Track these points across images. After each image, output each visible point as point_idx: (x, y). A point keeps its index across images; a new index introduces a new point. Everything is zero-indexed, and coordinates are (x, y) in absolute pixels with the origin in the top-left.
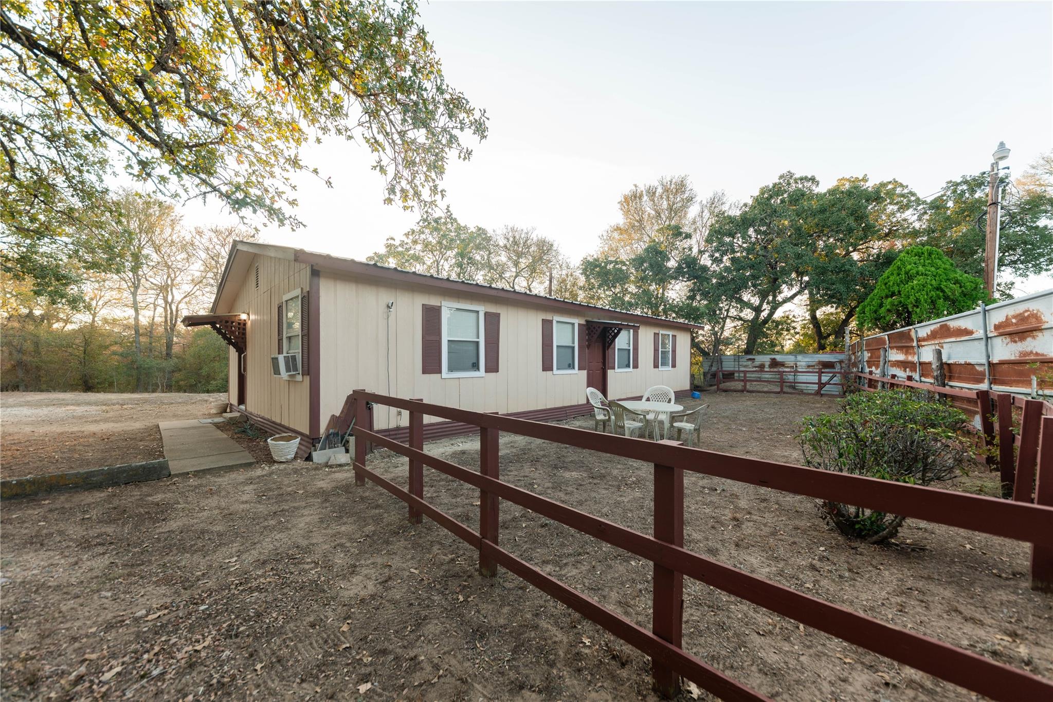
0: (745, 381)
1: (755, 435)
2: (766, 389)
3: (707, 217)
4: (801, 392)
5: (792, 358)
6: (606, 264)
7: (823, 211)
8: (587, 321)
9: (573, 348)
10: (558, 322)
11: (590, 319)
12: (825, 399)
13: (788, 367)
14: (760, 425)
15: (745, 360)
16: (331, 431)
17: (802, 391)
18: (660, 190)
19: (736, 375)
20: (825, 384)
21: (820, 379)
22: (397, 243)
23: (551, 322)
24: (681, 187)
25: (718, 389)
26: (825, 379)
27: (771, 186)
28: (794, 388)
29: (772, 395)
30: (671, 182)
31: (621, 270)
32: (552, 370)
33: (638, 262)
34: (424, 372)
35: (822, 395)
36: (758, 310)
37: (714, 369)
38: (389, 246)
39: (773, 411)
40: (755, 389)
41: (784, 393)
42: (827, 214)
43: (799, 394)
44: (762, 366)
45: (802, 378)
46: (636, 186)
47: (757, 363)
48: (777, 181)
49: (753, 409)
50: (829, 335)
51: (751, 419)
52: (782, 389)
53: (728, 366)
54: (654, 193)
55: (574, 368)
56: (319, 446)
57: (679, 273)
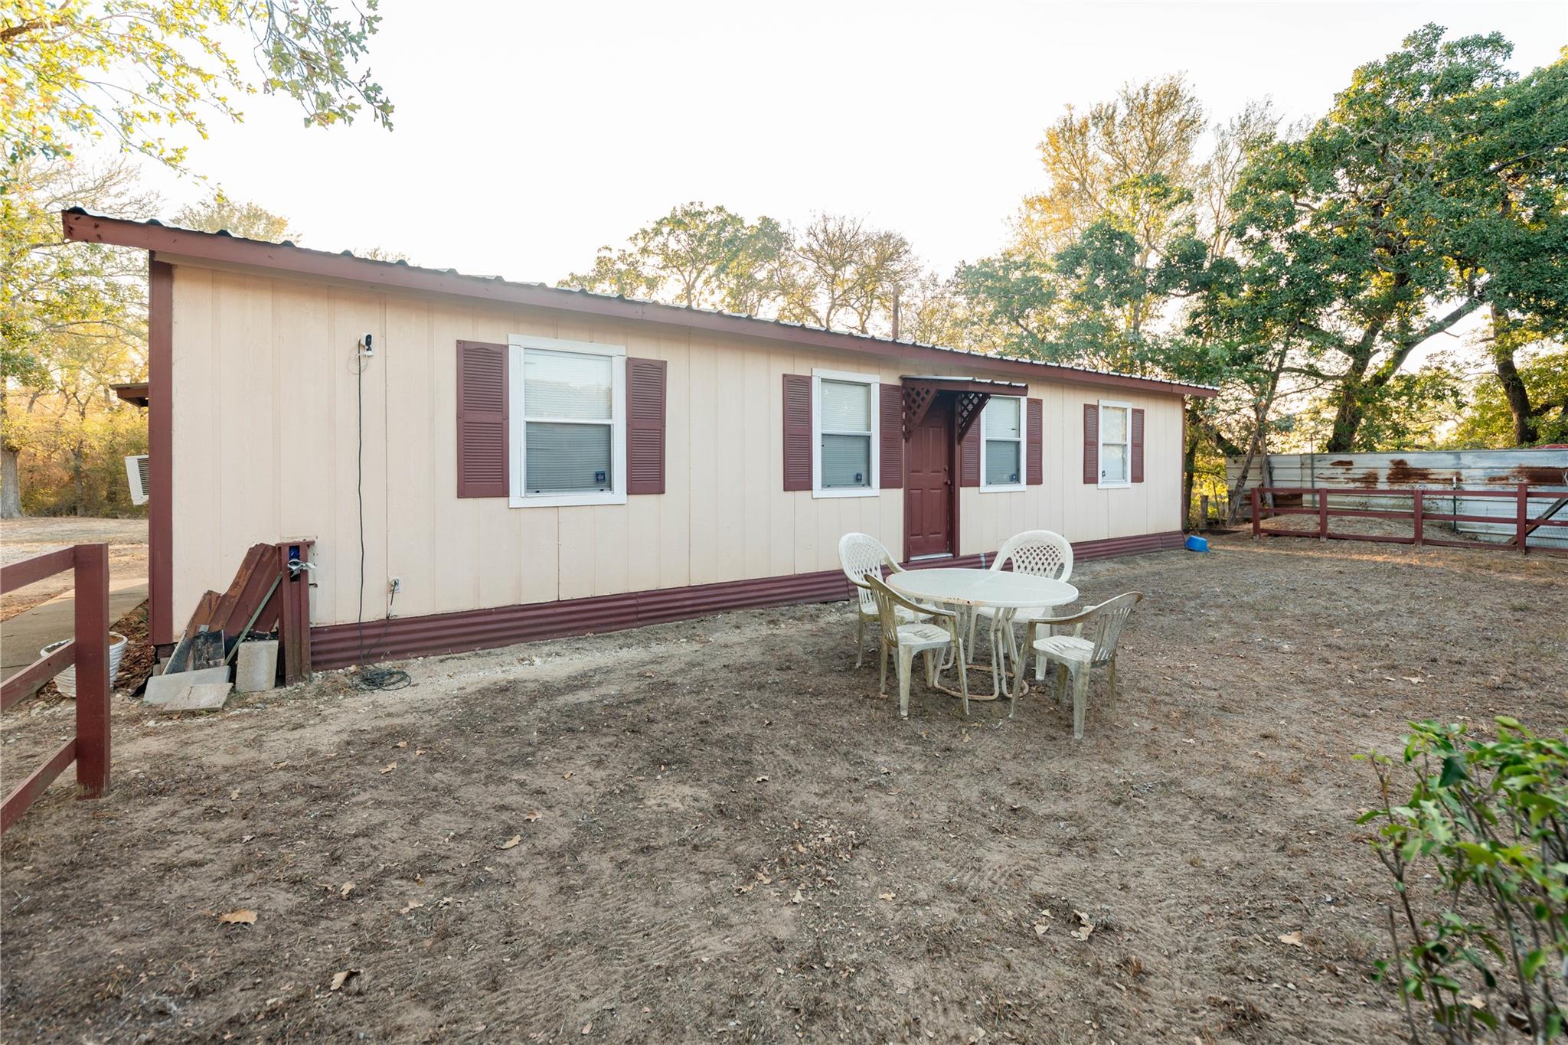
0: (1323, 512)
1: (1314, 671)
2: (1377, 533)
3: (1233, 158)
4: (1473, 542)
5: (1449, 460)
6: (1007, 269)
7: (1524, 111)
8: (904, 379)
9: (867, 439)
10: (824, 380)
11: (913, 375)
12: (1536, 561)
13: (1436, 481)
14: (1336, 636)
15: (1327, 464)
16: (204, 628)
17: (1474, 537)
18: (1122, 112)
19: (1307, 497)
20: (1535, 524)
21: (1522, 509)
22: (614, 255)
23: (806, 382)
24: (1169, 99)
25: (1257, 530)
26: (1535, 509)
27: (1383, 61)
28: (1454, 530)
29: (1393, 547)
30: (1146, 91)
31: (1036, 280)
32: (810, 488)
33: (1070, 260)
34: (462, 493)
35: (1528, 550)
36: (1360, 353)
37: (1251, 484)
38: (601, 261)
39: (1385, 591)
40: (1350, 531)
41: (1426, 542)
42: (1537, 118)
43: (1466, 546)
44: (1370, 479)
45: (1472, 507)
46: (1070, 108)
47: (1357, 472)
48: (1401, 51)
49: (1330, 585)
50: (1547, 407)
51: (1316, 616)
52: (1419, 532)
53: (1286, 479)
54: (1112, 118)
55: (869, 484)
56: (168, 662)
57: (1168, 278)
